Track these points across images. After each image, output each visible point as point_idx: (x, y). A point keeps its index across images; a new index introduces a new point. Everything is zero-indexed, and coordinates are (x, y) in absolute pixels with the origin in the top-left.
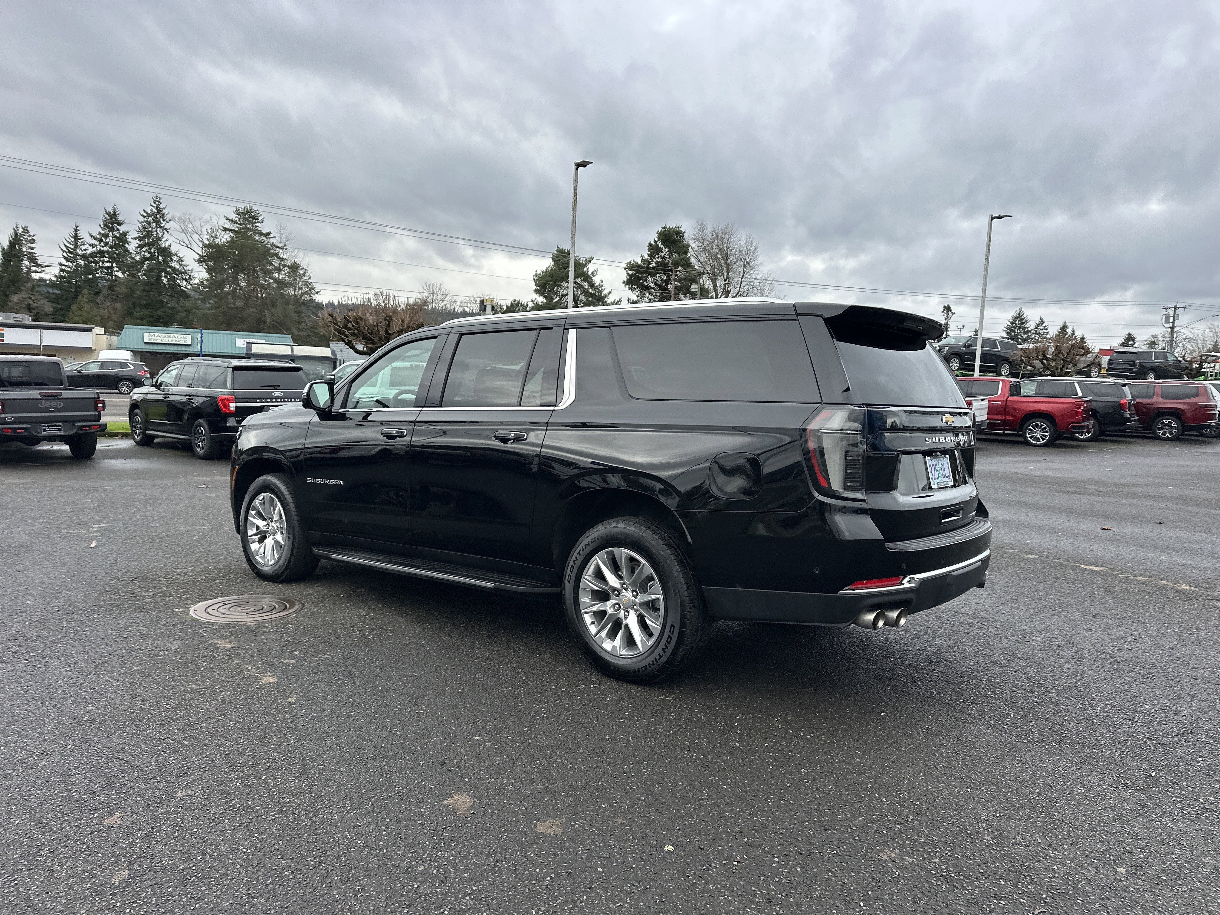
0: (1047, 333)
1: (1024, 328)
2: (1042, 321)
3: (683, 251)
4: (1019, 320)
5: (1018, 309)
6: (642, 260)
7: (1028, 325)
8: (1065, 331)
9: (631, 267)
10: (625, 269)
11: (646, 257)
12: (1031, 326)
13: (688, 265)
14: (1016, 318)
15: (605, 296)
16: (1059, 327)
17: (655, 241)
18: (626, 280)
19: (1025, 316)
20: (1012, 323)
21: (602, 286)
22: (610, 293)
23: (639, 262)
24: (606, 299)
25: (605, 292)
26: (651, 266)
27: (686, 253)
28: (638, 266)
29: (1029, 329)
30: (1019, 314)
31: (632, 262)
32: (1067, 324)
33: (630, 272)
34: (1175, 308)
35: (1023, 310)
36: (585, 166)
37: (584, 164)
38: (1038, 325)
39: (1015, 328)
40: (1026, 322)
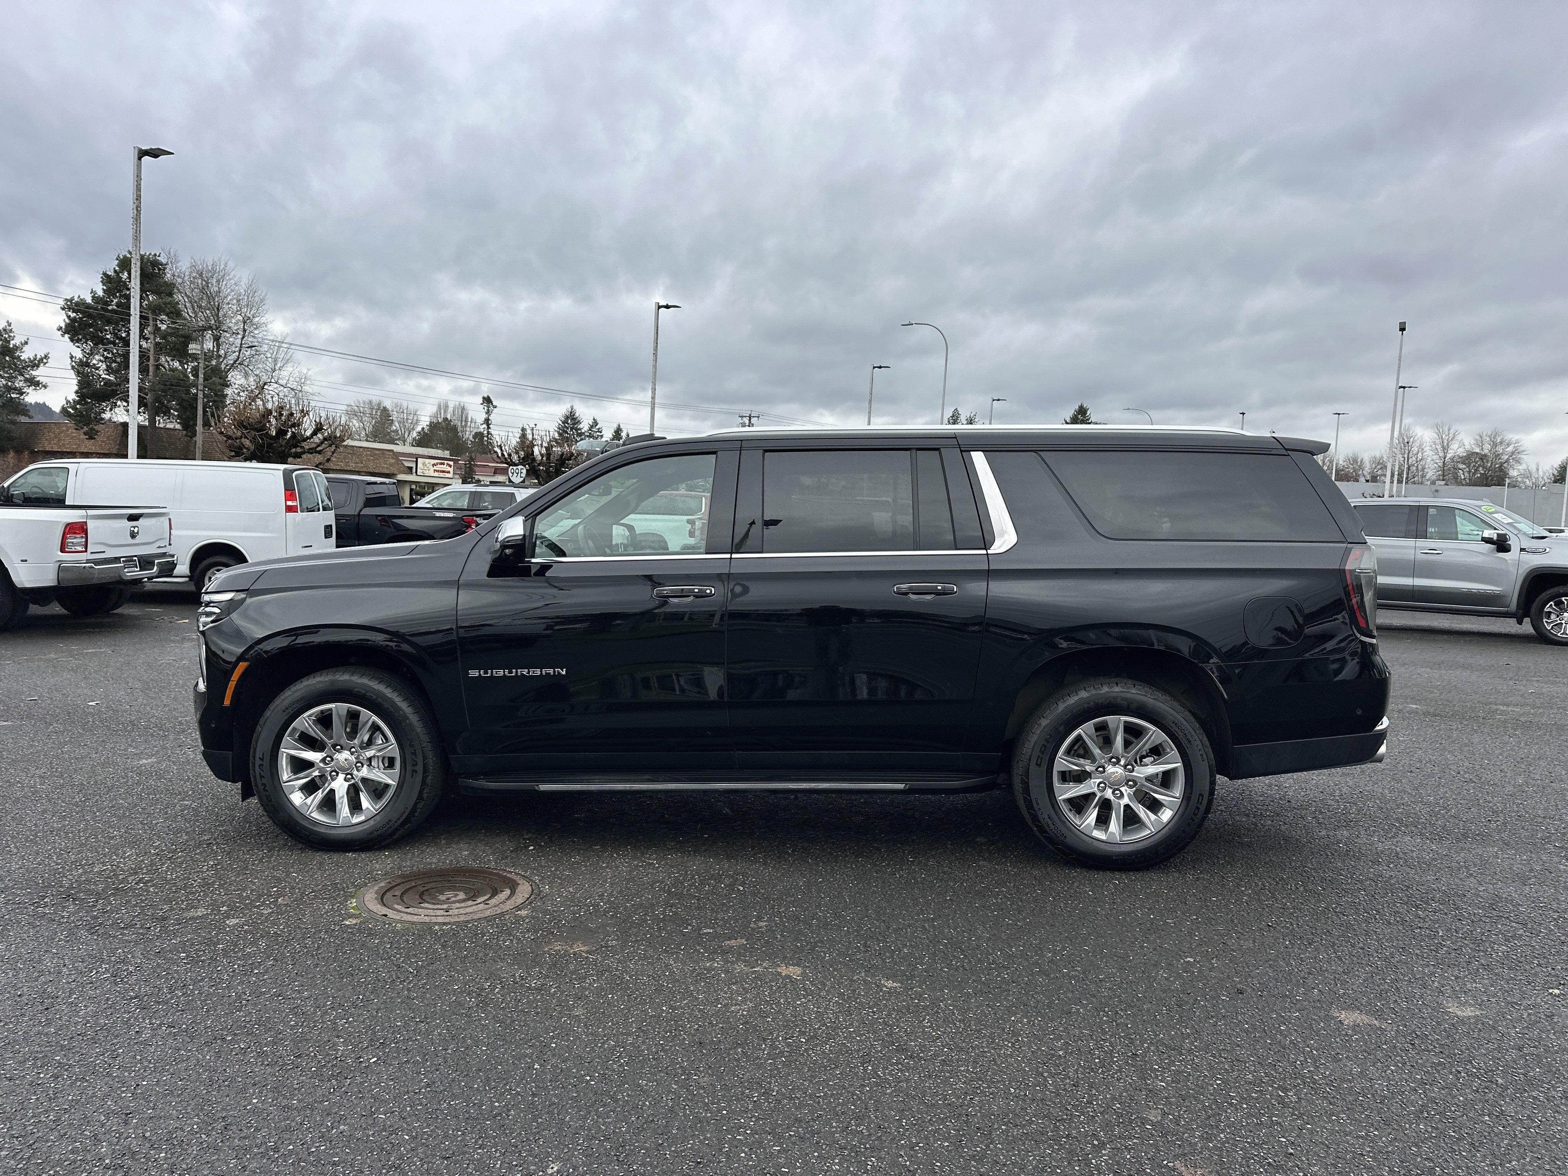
0: (602, 436)
1: (577, 430)
2: (595, 423)
3: (167, 291)
4: (571, 421)
5: (569, 406)
6: (93, 297)
7: (581, 426)
8: (620, 435)
9: (72, 305)
10: (63, 309)
11: (100, 293)
12: (584, 426)
13: (175, 313)
14: (567, 418)
15: (16, 348)
16: (613, 431)
17: (115, 271)
18: (63, 325)
19: (577, 415)
20: (563, 423)
21: (11, 331)
22: (26, 343)
23: (89, 300)
24: (18, 353)
25: (16, 342)
26: (110, 308)
27: (170, 294)
28: (88, 306)
29: (583, 431)
30: (571, 413)
31: (76, 299)
32: (622, 427)
33: (73, 315)
34: (750, 418)
35: (575, 408)
36: (156, 156)
37: (155, 153)
38: (592, 427)
39: (568, 428)
40: (579, 422)
